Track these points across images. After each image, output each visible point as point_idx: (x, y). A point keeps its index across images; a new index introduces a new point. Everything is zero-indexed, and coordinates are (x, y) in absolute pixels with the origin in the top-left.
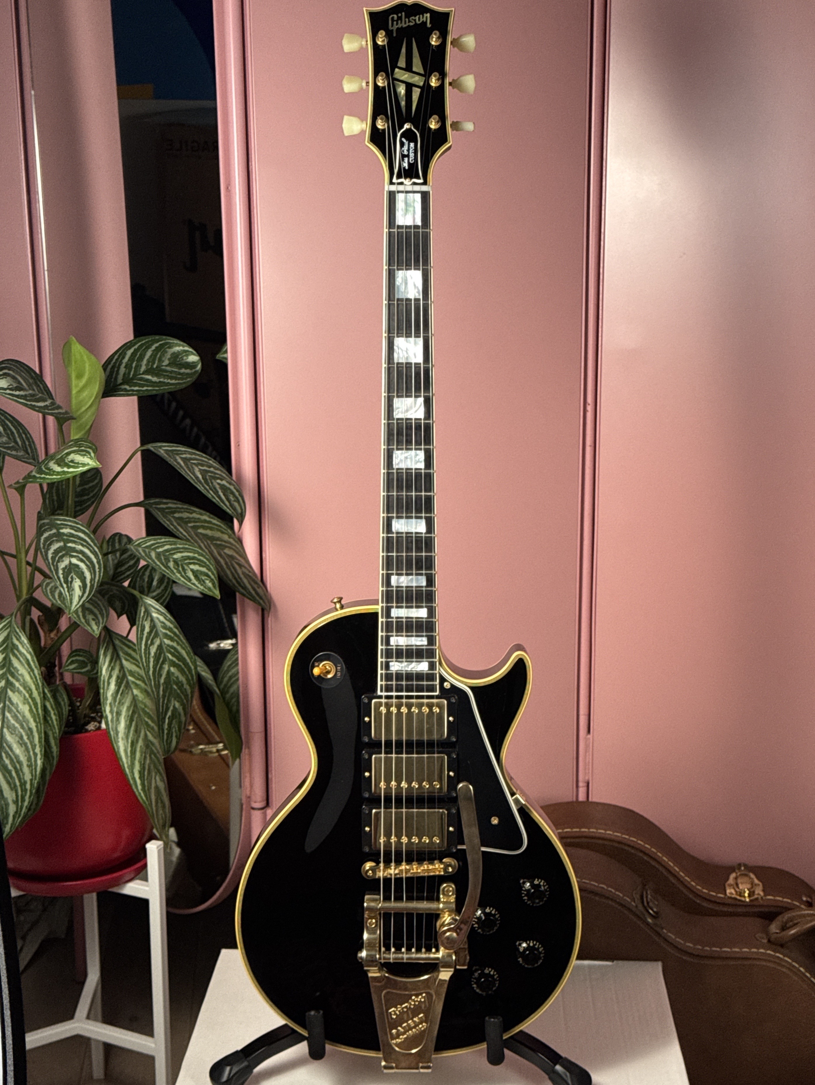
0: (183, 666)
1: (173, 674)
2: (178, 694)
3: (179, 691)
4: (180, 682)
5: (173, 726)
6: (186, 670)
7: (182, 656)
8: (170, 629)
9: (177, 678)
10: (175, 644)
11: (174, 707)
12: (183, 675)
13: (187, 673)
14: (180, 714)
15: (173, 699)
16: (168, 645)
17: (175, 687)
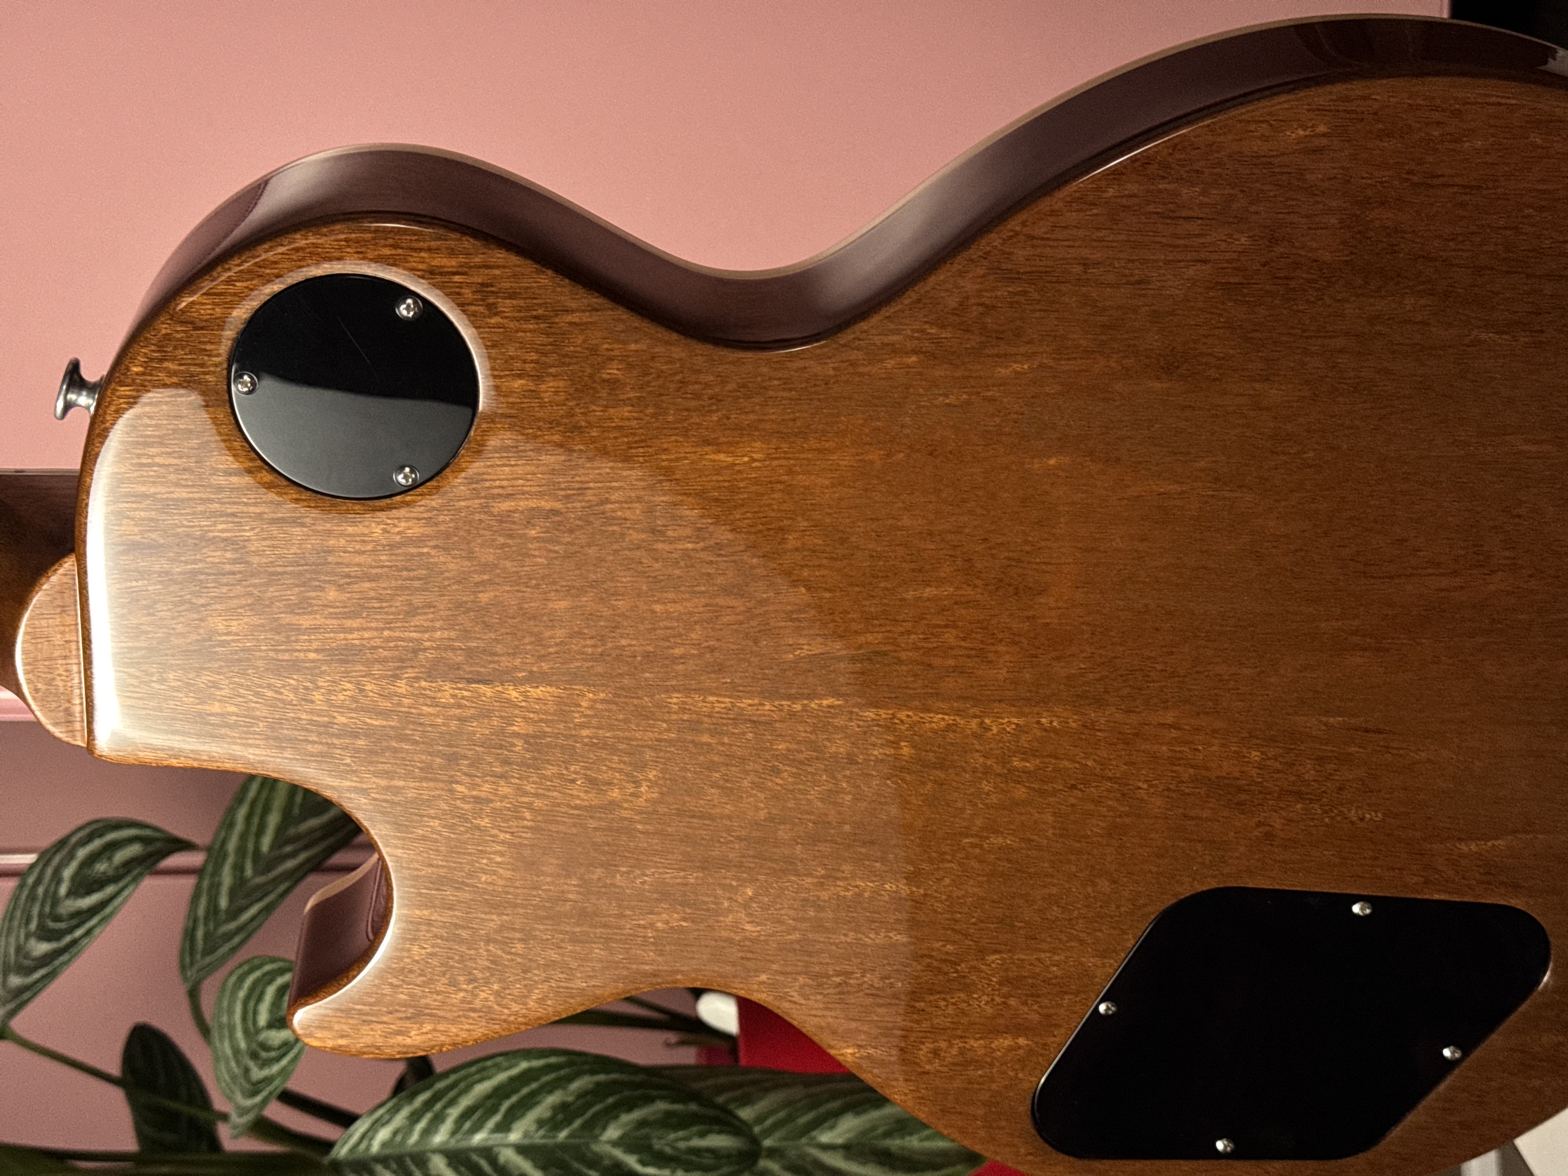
0: (514, 1099)
1: (526, 1135)
2: (585, 1126)
3: (578, 1123)
4: (553, 1118)
5: (668, 1150)
6: (525, 1091)
7: (488, 1097)
8: (415, 1118)
9: (541, 1123)
10: (454, 1113)
11: (616, 1144)
12: (537, 1103)
13: (534, 1086)
14: (642, 1123)
15: (596, 1148)
16: (454, 1133)
17: (563, 1135)
